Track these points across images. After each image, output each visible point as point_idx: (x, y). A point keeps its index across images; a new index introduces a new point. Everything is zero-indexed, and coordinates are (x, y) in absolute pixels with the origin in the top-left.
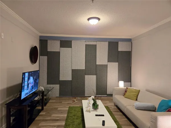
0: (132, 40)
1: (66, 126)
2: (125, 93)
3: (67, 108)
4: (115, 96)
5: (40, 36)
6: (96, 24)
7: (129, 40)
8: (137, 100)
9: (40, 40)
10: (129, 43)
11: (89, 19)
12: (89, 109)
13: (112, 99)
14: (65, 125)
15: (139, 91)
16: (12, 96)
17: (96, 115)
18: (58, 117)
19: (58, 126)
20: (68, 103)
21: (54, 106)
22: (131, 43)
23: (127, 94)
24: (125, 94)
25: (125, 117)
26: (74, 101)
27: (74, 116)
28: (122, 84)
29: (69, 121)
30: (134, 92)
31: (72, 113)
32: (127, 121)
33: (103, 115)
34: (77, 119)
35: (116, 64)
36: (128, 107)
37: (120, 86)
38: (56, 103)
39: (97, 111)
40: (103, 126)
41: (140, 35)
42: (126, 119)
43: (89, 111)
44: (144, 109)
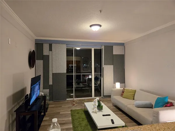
0: (125, 45)
1: (75, 128)
2: (122, 93)
3: (69, 111)
4: (113, 97)
5: (36, 40)
6: (98, 31)
7: (122, 44)
8: (134, 99)
9: (36, 44)
10: (122, 47)
11: (91, 26)
12: (96, 110)
13: (111, 100)
14: (73, 127)
15: (135, 91)
16: (17, 103)
17: (103, 115)
18: (63, 121)
19: (67, 129)
20: (69, 107)
21: (55, 110)
22: (124, 47)
23: (125, 94)
24: (122, 95)
25: (125, 115)
26: (74, 104)
27: (79, 118)
28: (118, 85)
29: (76, 123)
30: (130, 92)
31: (75, 116)
32: (127, 118)
33: (109, 115)
34: (83, 121)
35: (112, 67)
36: (129, 106)
37: (116, 87)
38: (57, 107)
39: (102, 112)
40: (113, 124)
41: (130, 41)
42: (127, 117)
43: (96, 113)
44: (143, 107)
